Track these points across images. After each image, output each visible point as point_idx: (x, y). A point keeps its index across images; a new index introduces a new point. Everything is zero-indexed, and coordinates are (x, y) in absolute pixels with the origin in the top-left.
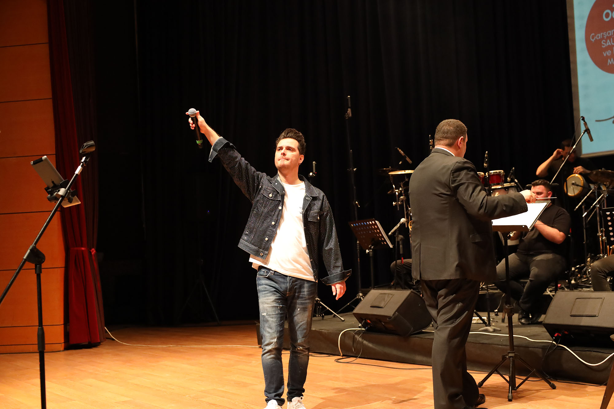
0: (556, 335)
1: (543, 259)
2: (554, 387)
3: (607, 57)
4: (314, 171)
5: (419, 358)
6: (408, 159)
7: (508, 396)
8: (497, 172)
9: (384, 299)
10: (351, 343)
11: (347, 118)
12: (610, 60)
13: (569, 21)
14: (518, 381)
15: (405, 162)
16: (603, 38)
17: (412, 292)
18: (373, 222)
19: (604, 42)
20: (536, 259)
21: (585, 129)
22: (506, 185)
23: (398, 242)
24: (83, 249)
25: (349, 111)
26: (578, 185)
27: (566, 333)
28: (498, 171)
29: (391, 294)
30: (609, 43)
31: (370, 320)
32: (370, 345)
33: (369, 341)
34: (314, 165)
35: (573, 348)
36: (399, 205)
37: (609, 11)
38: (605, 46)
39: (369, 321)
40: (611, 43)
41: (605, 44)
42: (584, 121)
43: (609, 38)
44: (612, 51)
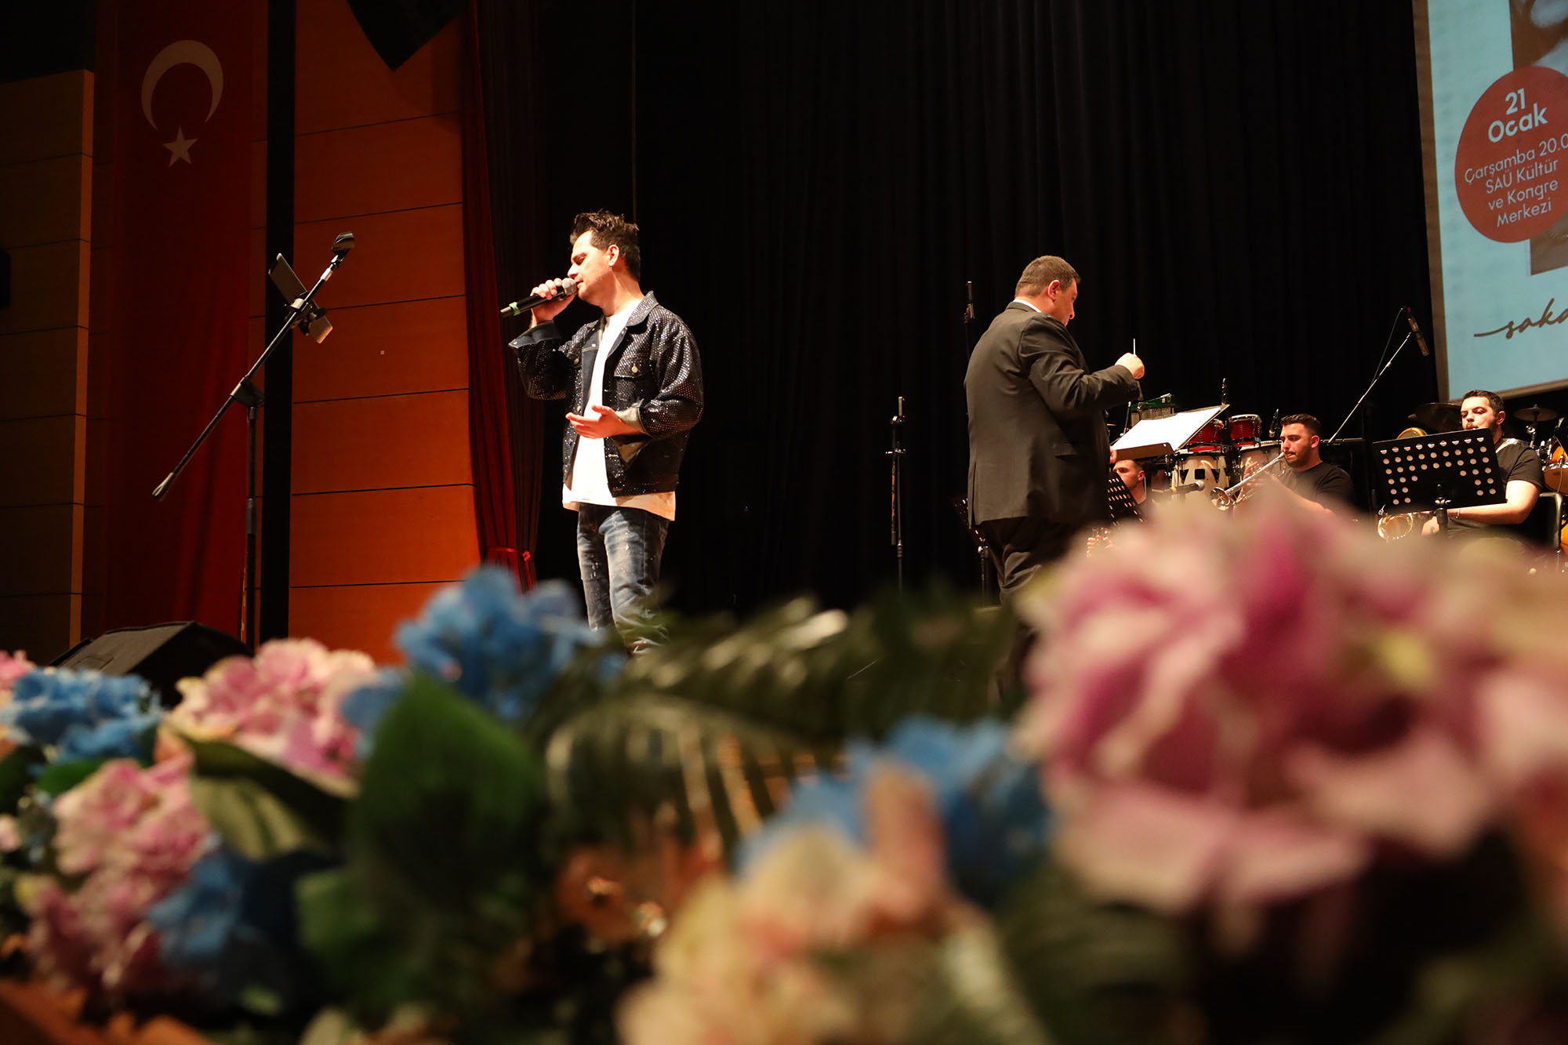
3: (1497, 212)
4: (900, 414)
8: (1244, 418)
11: (966, 322)
12: (1502, 217)
13: (1424, 147)
16: (1489, 176)
19: (1489, 183)
22: (1264, 444)
24: (510, 550)
25: (970, 307)
28: (1246, 416)
30: (1499, 185)
34: (900, 402)
37: (1499, 123)
38: (1492, 191)
40: (1503, 184)
41: (1492, 186)
43: (1499, 174)
44: (1505, 199)
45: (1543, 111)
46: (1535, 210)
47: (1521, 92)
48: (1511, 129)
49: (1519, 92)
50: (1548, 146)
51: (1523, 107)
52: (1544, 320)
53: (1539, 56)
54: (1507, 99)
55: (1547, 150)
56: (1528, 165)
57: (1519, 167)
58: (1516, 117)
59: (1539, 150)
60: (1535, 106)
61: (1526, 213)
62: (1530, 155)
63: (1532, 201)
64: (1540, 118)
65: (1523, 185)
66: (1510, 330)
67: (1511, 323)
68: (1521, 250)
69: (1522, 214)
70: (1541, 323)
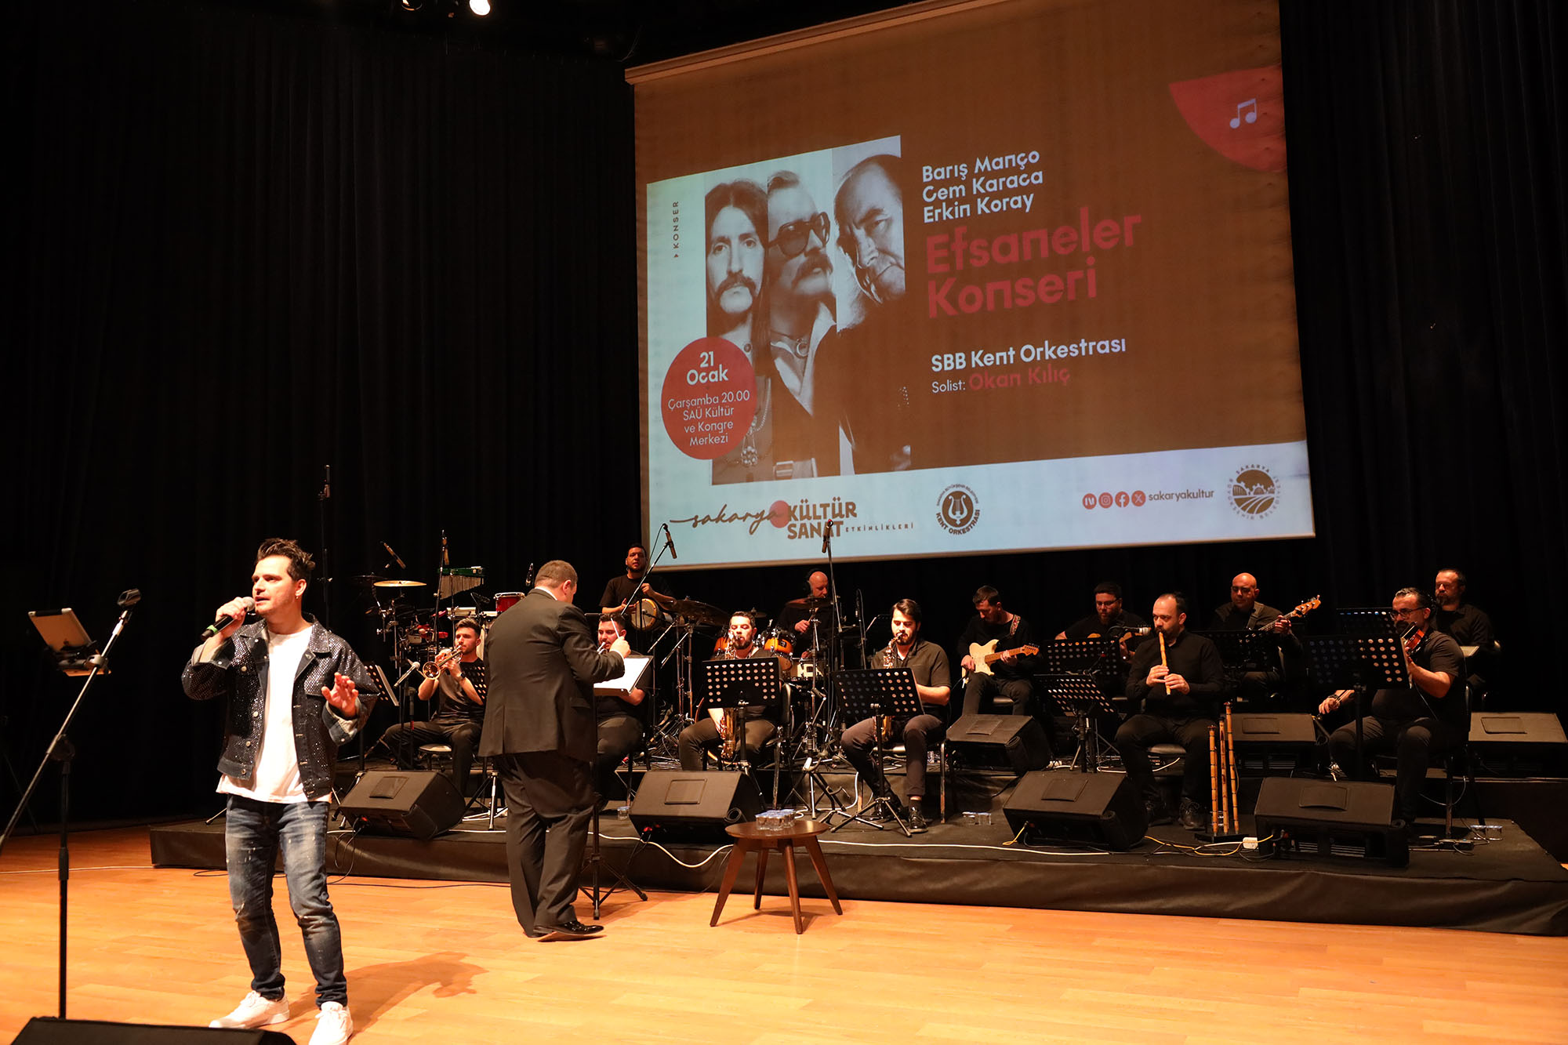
0: (646, 829)
1: (612, 726)
2: (645, 899)
3: (690, 434)
5: (444, 870)
6: (399, 561)
7: (594, 914)
9: (393, 786)
10: (334, 854)
11: (322, 499)
12: (694, 440)
14: (602, 895)
15: (395, 565)
16: (685, 408)
17: (438, 774)
18: (371, 667)
19: (686, 413)
20: (604, 726)
21: (667, 541)
23: (408, 697)
25: (327, 488)
26: (649, 615)
27: (658, 826)
29: (405, 778)
30: (692, 416)
31: (367, 817)
32: (366, 855)
33: (364, 849)
35: (668, 845)
36: (387, 634)
37: (694, 372)
38: (687, 419)
39: (365, 819)
40: (695, 416)
41: (687, 416)
42: (667, 530)
43: (693, 408)
44: (697, 427)
45: (726, 371)
46: (716, 440)
47: (711, 353)
48: (703, 378)
49: (710, 353)
50: (728, 396)
51: (712, 364)
52: (719, 519)
53: (724, 332)
54: (702, 356)
55: (727, 399)
56: (714, 406)
57: (707, 406)
58: (708, 370)
59: (721, 398)
60: (721, 366)
61: (710, 440)
62: (716, 400)
63: (715, 433)
64: (723, 376)
65: (710, 420)
66: (696, 522)
67: (697, 517)
68: (705, 466)
69: (708, 440)
70: (717, 520)
